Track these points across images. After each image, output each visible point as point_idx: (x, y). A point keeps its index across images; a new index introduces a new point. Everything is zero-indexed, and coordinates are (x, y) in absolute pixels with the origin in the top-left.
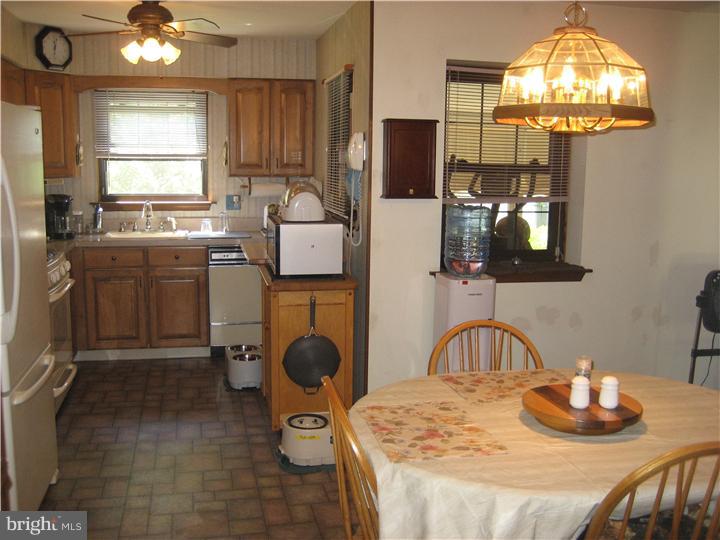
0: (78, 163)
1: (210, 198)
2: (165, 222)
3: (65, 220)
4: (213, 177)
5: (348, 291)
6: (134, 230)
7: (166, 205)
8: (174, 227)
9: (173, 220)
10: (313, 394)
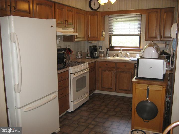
0: (102, 37)
1: (141, 48)
2: (126, 55)
3: (96, 53)
4: (142, 41)
5: (163, 86)
6: (117, 57)
7: (127, 49)
8: (129, 56)
9: (129, 54)
10: (147, 122)
